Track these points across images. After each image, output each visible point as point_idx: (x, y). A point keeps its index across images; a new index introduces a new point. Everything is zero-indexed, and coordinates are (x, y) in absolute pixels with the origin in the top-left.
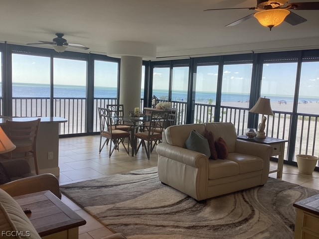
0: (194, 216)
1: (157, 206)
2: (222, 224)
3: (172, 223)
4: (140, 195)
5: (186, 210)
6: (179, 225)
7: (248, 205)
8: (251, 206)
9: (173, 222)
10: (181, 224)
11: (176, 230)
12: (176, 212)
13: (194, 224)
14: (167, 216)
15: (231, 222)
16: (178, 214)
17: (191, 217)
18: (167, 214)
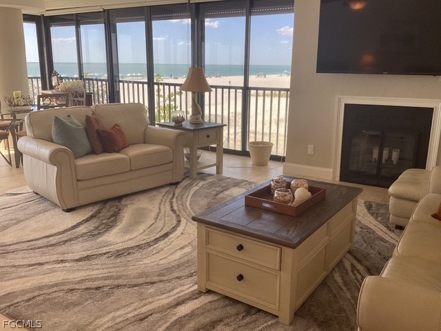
0: (93, 242)
1: (38, 237)
2: (131, 246)
3: (54, 258)
4: (14, 224)
5: (82, 236)
6: (65, 259)
7: (174, 215)
8: (178, 216)
9: (57, 256)
10: (69, 257)
11: (59, 265)
12: (66, 241)
13: (89, 253)
14: (50, 248)
15: (144, 242)
16: (67, 244)
17: (88, 244)
18: (51, 246)
